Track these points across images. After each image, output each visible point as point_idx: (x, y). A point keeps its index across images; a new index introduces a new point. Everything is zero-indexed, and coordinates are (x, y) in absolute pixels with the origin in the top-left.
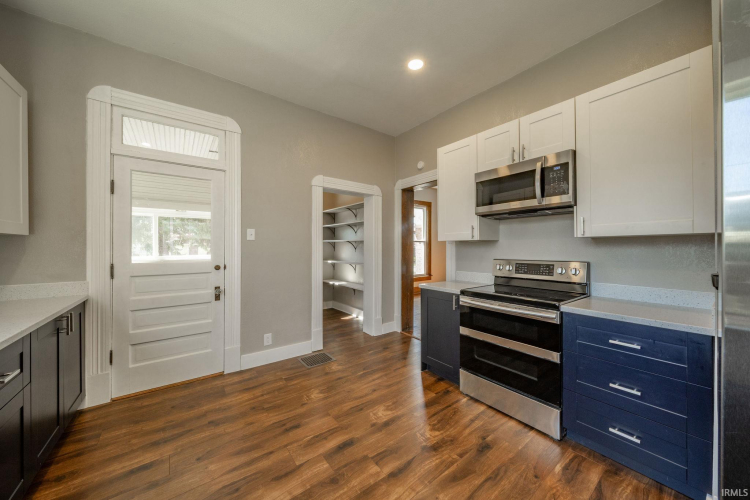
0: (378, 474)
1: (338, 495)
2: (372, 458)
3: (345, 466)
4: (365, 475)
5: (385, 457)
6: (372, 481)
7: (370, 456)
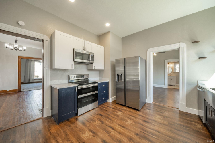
0: (113, 132)
1: (123, 139)
2: (109, 134)
3: (114, 140)
4: (115, 134)
5: (107, 131)
6: (116, 133)
7: (108, 134)
